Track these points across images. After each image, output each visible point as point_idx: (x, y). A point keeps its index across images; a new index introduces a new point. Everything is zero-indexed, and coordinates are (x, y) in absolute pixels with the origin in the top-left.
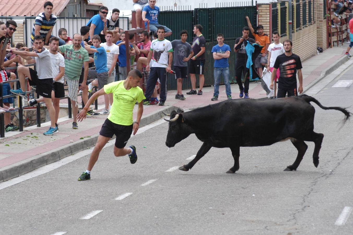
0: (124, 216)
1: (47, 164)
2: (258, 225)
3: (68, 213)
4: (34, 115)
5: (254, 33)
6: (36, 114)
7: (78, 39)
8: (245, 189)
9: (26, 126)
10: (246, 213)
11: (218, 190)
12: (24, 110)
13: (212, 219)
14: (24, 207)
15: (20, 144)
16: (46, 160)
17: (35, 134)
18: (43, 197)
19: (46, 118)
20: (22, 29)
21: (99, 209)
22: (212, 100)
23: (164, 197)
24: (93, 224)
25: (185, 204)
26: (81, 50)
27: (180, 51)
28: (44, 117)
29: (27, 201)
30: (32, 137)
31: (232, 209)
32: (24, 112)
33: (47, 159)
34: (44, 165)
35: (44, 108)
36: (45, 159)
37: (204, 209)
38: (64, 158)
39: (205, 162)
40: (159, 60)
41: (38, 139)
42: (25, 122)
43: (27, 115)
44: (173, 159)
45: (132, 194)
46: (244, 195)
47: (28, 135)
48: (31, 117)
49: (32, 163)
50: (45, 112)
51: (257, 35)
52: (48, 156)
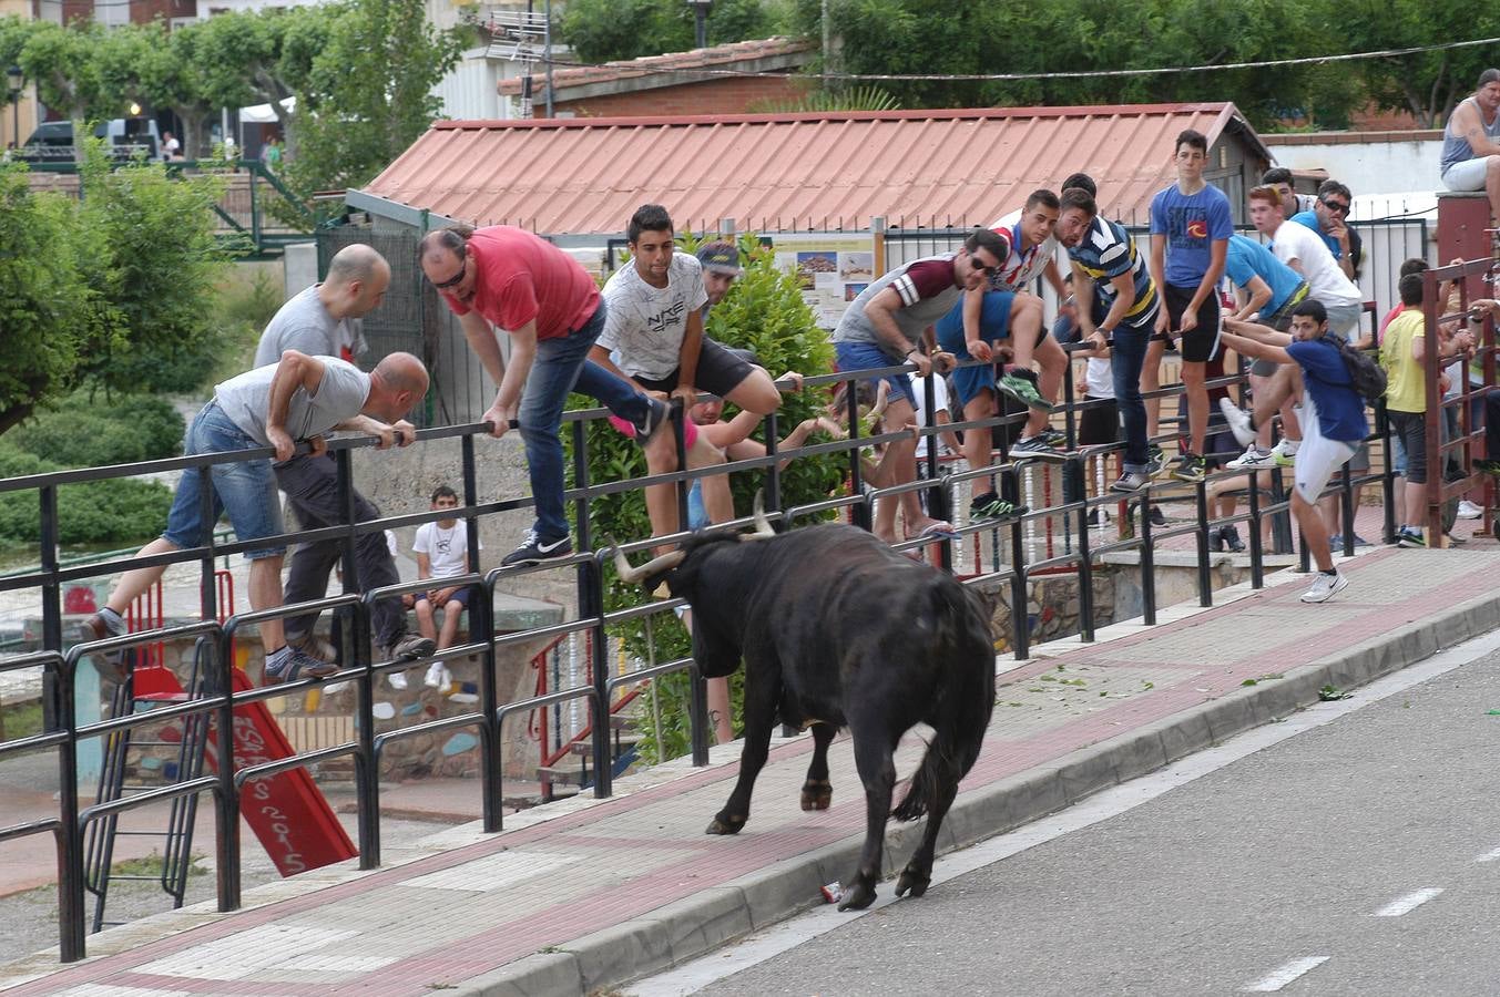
0: (1410, 978)
1: (1119, 783)
3: (1199, 970)
4: (1072, 598)
6: (1079, 591)
9: (1042, 639)
12: (1031, 578)
14: (1033, 947)
15: (1016, 708)
16: (1115, 768)
18: (1103, 910)
19: (1118, 605)
21: (1315, 953)
28: (1108, 603)
30: (1063, 682)
32: (1035, 586)
33: (1117, 763)
34: (1108, 788)
35: (1109, 569)
36: (1112, 765)
38: (1182, 758)
41: (1081, 687)
42: (1040, 625)
43: (1047, 598)
45: (1442, 894)
47: (1046, 674)
48: (1060, 605)
49: (1064, 779)
50: (1114, 585)
52: (1122, 750)
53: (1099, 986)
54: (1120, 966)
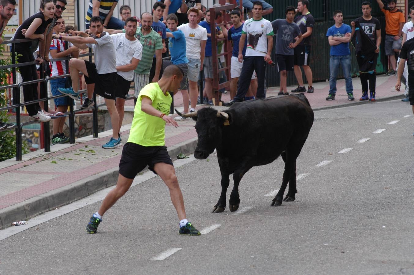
0: (210, 256)
1: (107, 187)
2: (390, 267)
3: (136, 253)
4: (89, 122)
5: (384, 8)
6: (92, 120)
7: (148, 20)
8: (373, 219)
9: (79, 136)
10: (374, 251)
11: (336, 220)
12: (76, 115)
13: (327, 259)
14: (77, 245)
15: (70, 161)
17: (90, 147)
19: (106, 125)
20: (73, 7)
21: (177, 247)
22: (327, 99)
23: (263, 230)
24: (168, 266)
25: (292, 239)
26: (151, 34)
27: (285, 34)
28: (102, 124)
29: (81, 237)
30: (87, 152)
31: (355, 246)
32: (76, 118)
33: (106, 180)
34: (103, 189)
35: (103, 112)
36: (105, 181)
37: (317, 245)
39: (318, 183)
40: (256, 46)
41: (94, 153)
42: (78, 131)
43: (80, 122)
44: (275, 179)
45: (221, 226)
46: (371, 226)
47: (81, 149)
48: (85, 125)
49: (88, 185)
50: (104, 118)
51: (388, 12)
52: (108, 176)
53: (101, 258)
54: (108, 251)
